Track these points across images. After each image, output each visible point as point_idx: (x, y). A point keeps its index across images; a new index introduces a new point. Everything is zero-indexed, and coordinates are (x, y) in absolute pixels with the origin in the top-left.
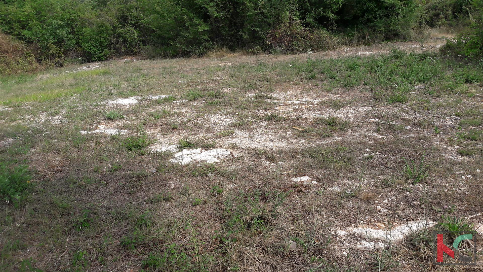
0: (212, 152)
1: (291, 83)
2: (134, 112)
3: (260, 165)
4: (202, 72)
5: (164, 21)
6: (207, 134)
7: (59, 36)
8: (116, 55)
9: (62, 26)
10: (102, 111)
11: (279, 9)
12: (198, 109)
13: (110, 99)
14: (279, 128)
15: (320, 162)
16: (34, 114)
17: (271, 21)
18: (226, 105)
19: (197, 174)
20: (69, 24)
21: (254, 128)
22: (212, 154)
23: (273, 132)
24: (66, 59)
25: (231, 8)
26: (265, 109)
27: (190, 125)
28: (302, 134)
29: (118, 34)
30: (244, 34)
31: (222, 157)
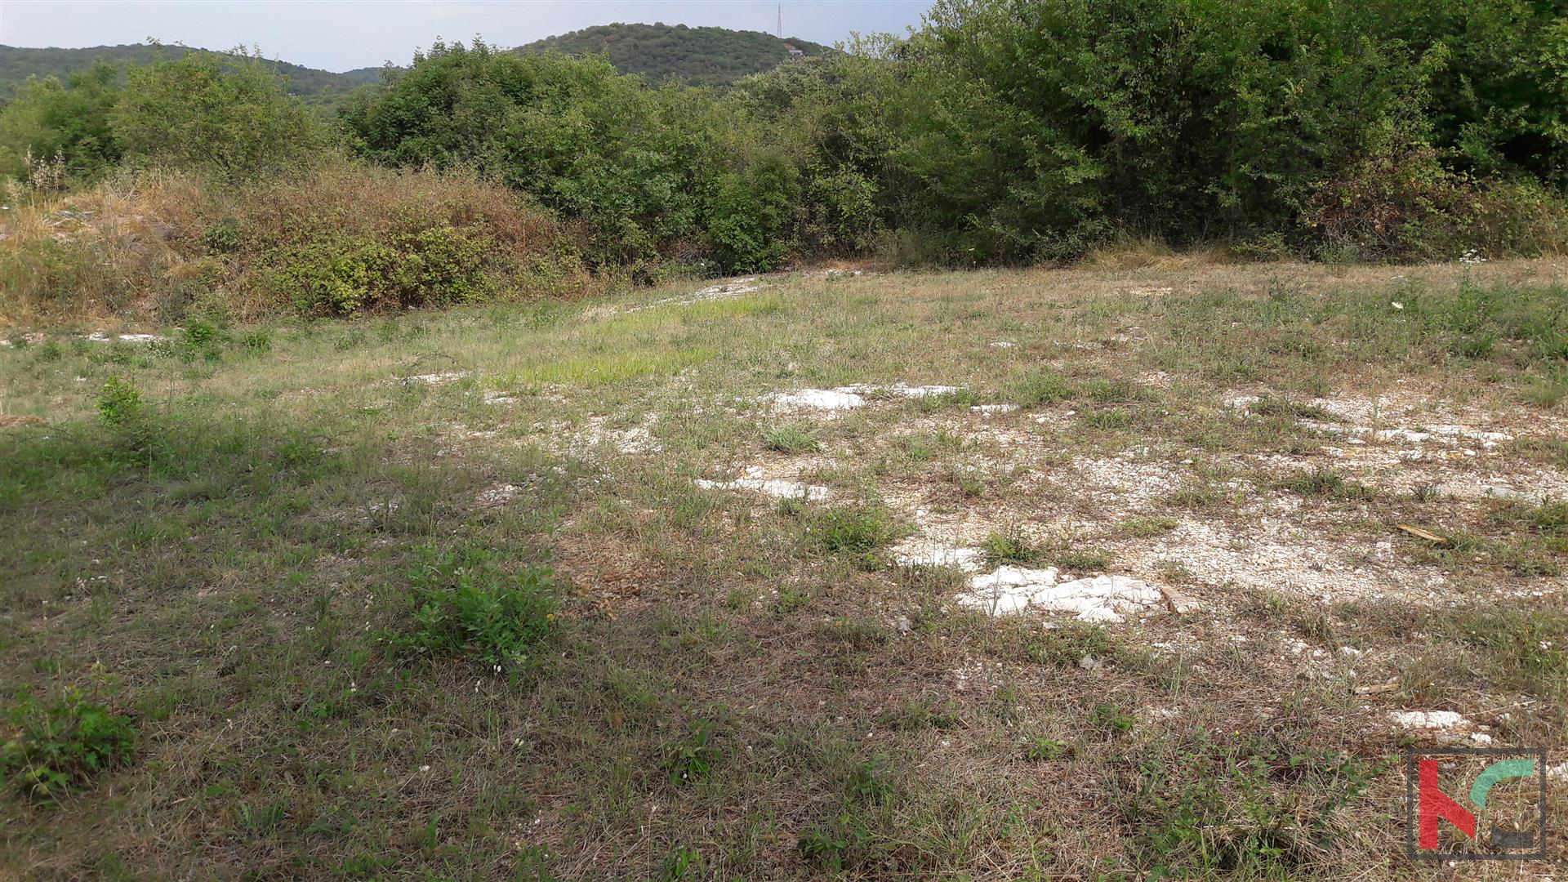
0: (1095, 586)
1: (1396, 367)
2: (850, 434)
3: (1272, 652)
4: (1068, 313)
5: (958, 153)
6: (1078, 524)
7: (650, 196)
8: (803, 255)
9: (659, 169)
10: (759, 424)
11: (1357, 112)
12: (1051, 438)
13: (782, 388)
14: (1346, 523)
15: (1506, 665)
16: (574, 421)
17: (1324, 150)
18: (1149, 429)
19: (1043, 653)
20: (679, 163)
21: (1249, 517)
22: (1095, 591)
23: (1323, 537)
24: (664, 264)
25: (1184, 109)
26: (1295, 452)
27: (1025, 487)
28: (1436, 554)
29: (815, 194)
30: (1222, 194)
31: (1132, 605)
